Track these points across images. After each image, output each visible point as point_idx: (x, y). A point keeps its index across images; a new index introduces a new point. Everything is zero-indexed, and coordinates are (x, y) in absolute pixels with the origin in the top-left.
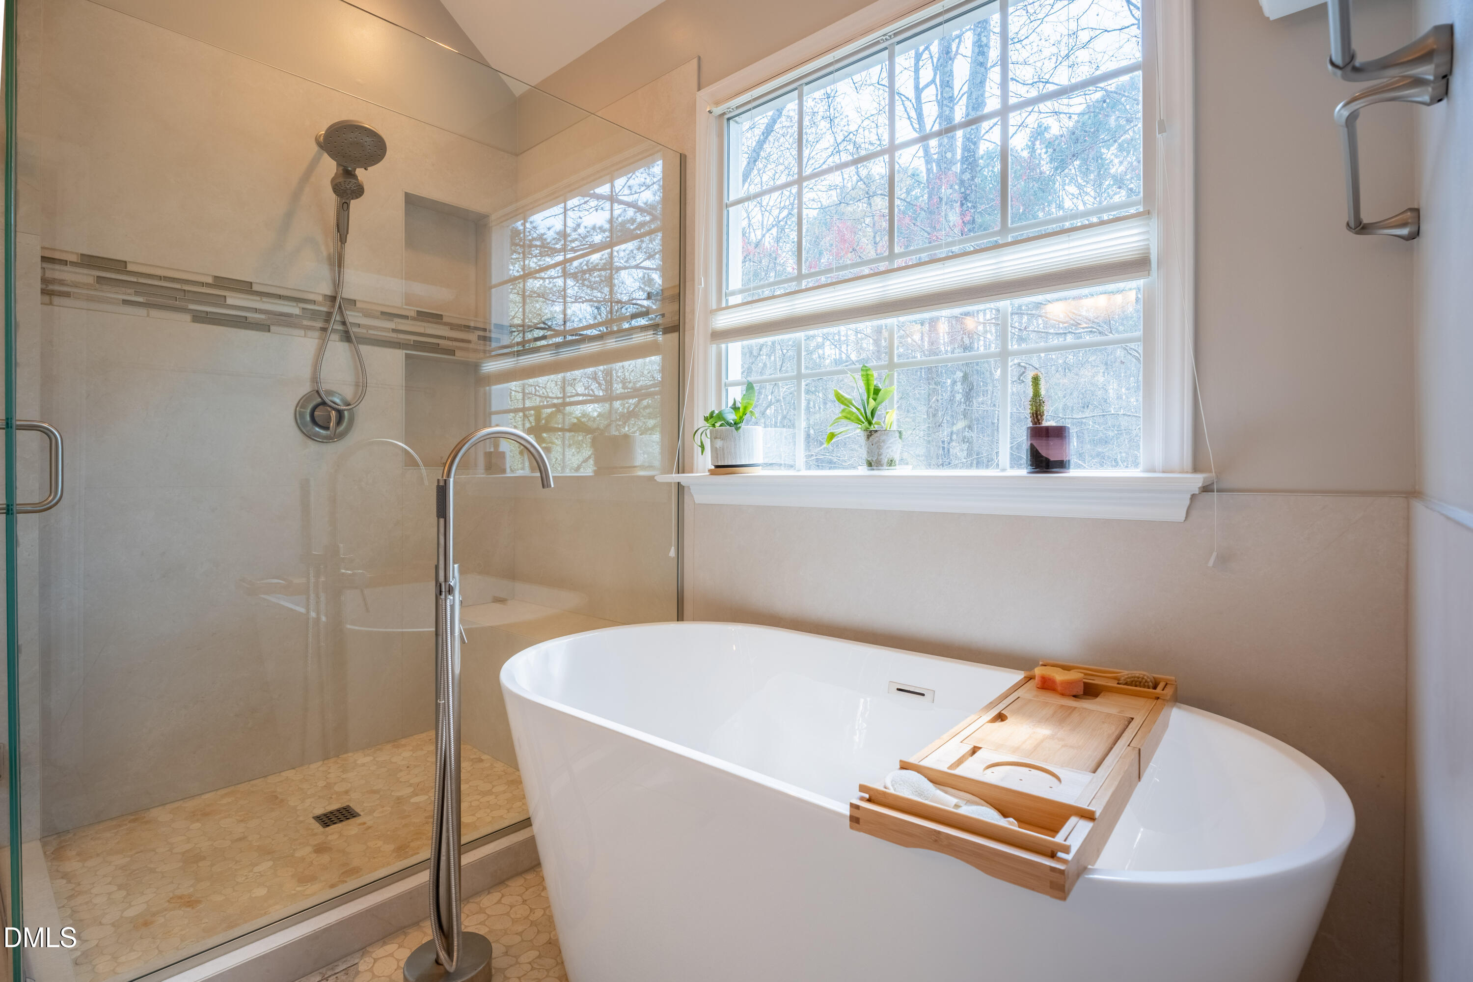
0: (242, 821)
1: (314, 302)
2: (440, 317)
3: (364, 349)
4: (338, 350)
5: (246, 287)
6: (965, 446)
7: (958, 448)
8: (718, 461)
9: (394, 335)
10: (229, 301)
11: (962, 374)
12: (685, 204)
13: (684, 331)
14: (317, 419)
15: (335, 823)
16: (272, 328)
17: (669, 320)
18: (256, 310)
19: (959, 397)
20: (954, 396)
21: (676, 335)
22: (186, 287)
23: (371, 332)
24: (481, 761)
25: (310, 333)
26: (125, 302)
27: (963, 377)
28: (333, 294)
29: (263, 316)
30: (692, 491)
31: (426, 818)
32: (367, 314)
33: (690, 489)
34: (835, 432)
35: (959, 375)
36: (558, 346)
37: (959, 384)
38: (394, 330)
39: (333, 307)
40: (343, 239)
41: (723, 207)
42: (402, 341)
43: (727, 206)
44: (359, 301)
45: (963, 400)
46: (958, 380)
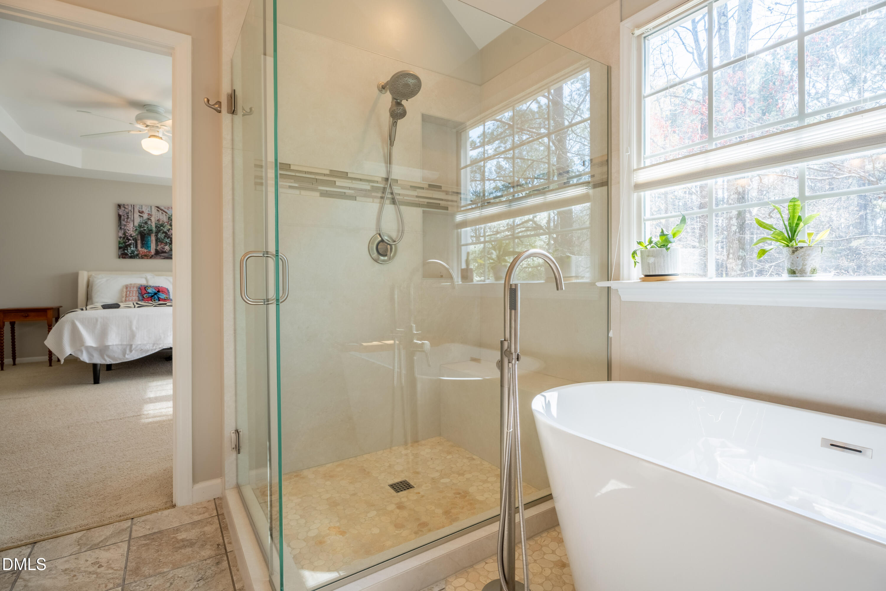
0: (351, 483)
1: (377, 182)
2: (440, 187)
3: (402, 208)
4: (389, 209)
5: (344, 175)
6: (740, 262)
7: (734, 264)
8: (649, 272)
9: (417, 199)
10: (338, 184)
11: (737, 213)
12: (611, 100)
13: (611, 185)
14: (379, 250)
15: (402, 490)
16: (357, 198)
17: (598, 179)
18: (350, 188)
19: (734, 228)
20: (730, 228)
21: (605, 188)
22: (317, 177)
23: (405, 198)
24: (474, 459)
25: (375, 200)
26: (290, 187)
27: (737, 214)
28: (387, 177)
29: (353, 192)
30: (619, 293)
31: (454, 494)
32: (403, 188)
33: (618, 291)
34: (765, 249)
35: (735, 213)
36: (510, 201)
37: (734, 220)
38: (417, 197)
39: (387, 184)
40: (392, 144)
41: (640, 98)
42: (421, 203)
43: (645, 97)
44: (399, 180)
45: (737, 230)
46: (733, 217)
